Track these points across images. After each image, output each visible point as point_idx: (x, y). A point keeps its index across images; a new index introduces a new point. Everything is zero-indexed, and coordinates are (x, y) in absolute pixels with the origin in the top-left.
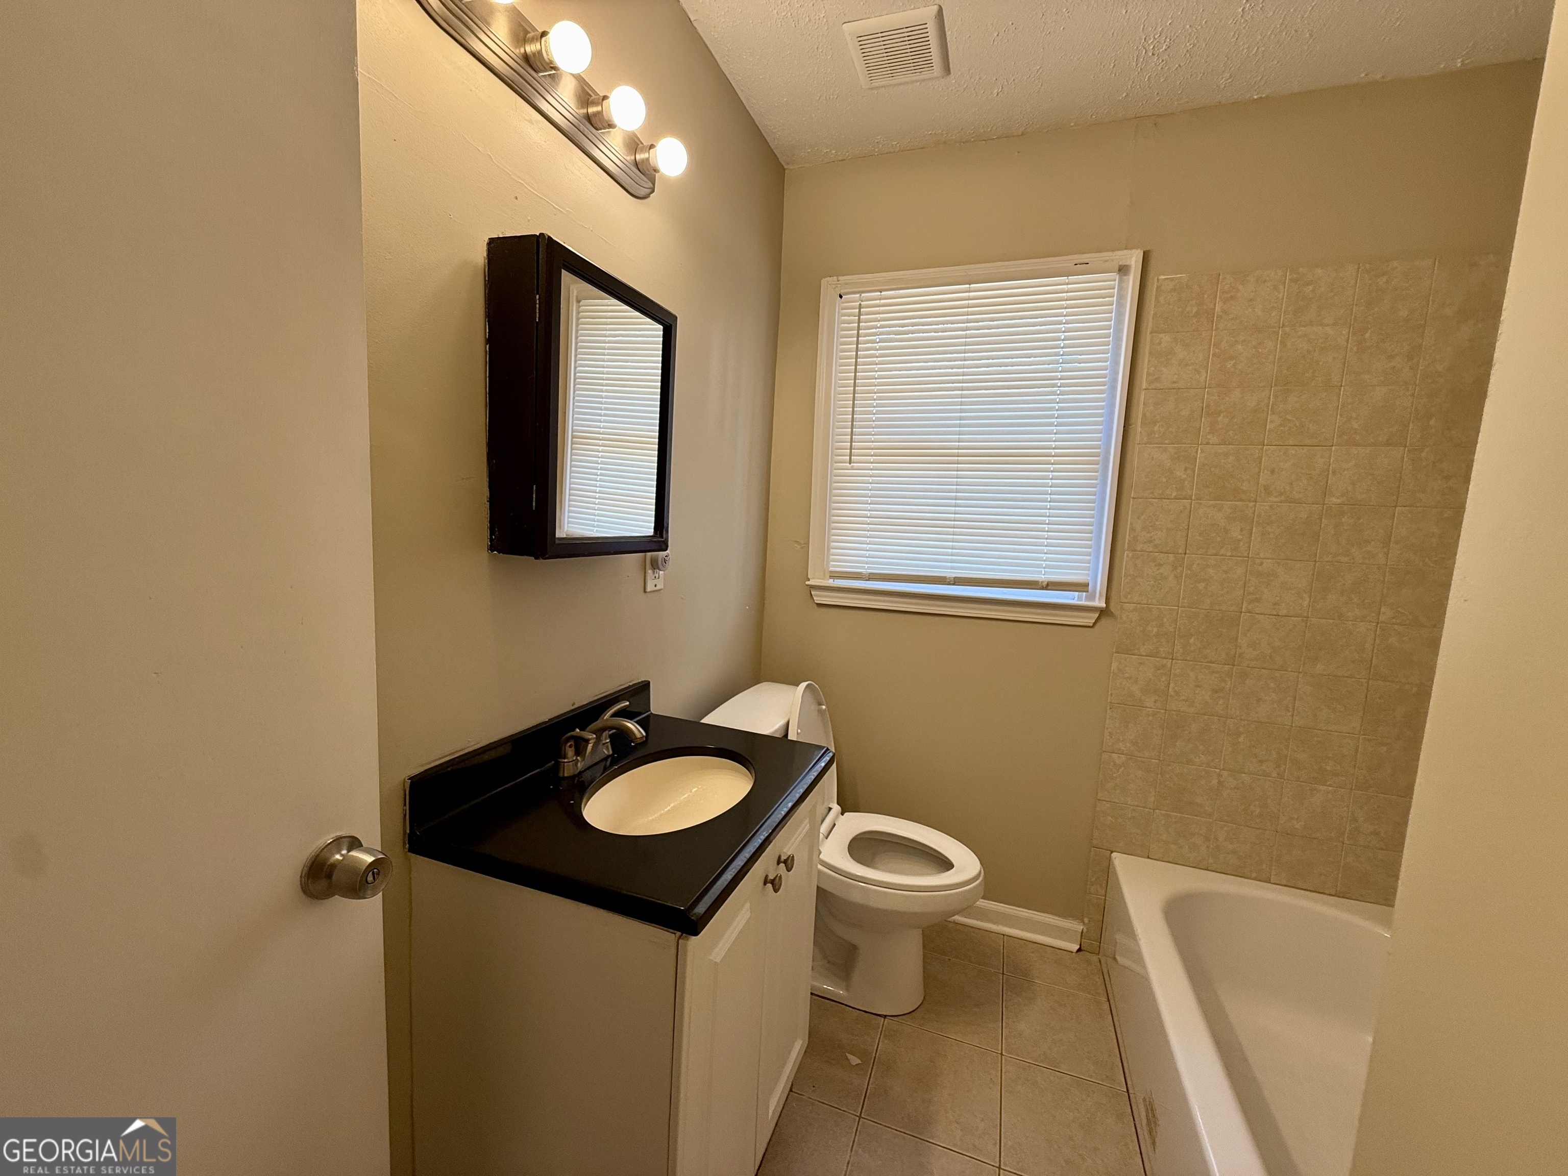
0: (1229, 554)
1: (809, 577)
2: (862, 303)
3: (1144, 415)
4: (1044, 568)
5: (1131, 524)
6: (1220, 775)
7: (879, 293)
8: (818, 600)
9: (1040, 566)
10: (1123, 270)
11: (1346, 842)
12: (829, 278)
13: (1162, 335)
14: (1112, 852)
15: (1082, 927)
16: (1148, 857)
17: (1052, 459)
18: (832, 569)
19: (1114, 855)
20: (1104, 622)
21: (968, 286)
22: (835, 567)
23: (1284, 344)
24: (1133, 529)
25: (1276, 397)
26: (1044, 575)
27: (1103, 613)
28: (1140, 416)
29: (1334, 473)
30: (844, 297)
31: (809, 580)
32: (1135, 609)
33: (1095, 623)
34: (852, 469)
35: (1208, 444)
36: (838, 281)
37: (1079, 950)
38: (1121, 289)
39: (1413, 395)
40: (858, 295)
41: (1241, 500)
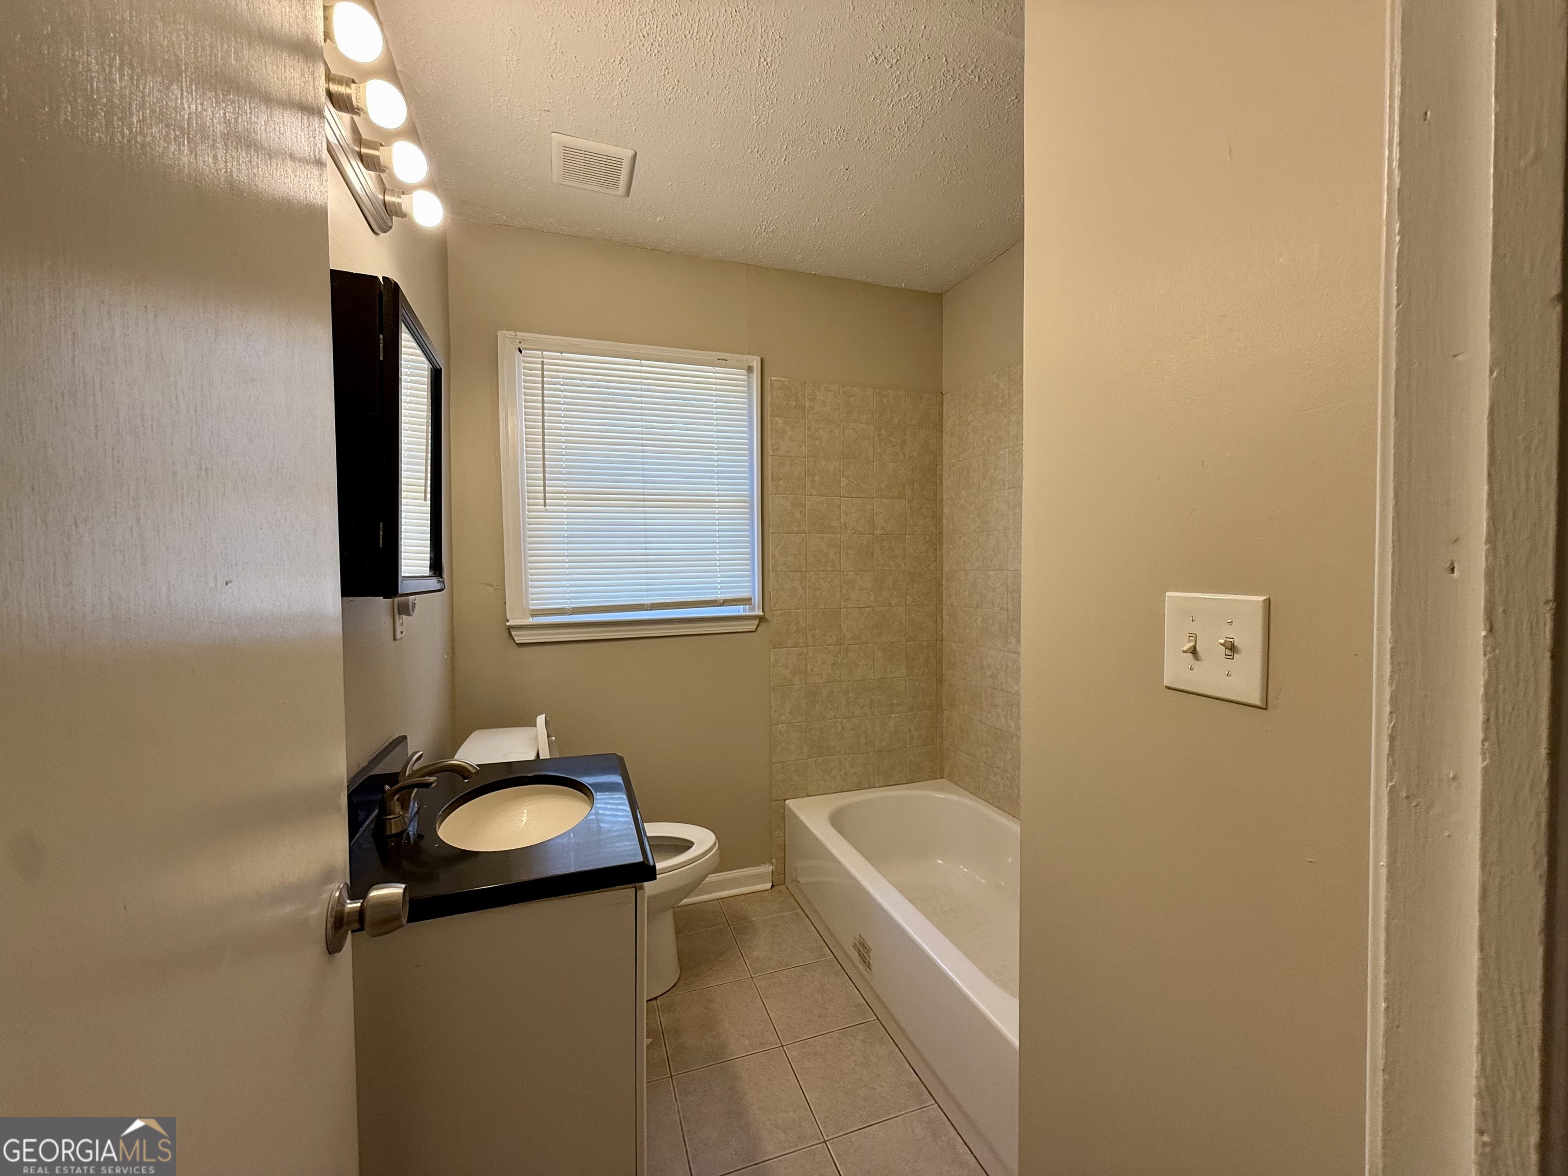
0: (830, 570)
1: (508, 618)
2: (544, 360)
3: (772, 474)
4: (720, 589)
5: (772, 551)
6: (842, 722)
7: (560, 354)
8: (518, 640)
9: (716, 588)
10: (750, 369)
11: (908, 746)
12: (505, 332)
13: (777, 419)
14: (785, 800)
15: (772, 868)
16: (808, 796)
17: (717, 505)
18: (531, 607)
19: (787, 802)
20: (763, 625)
21: (639, 361)
22: (534, 605)
23: (844, 433)
24: (774, 556)
25: (843, 466)
26: (720, 594)
27: (761, 619)
28: (770, 474)
29: (876, 515)
30: (523, 351)
31: (508, 621)
32: (781, 615)
33: (756, 629)
34: (547, 511)
35: (811, 495)
36: (516, 335)
37: (772, 886)
38: (749, 382)
39: (905, 469)
40: (540, 352)
41: (833, 533)
